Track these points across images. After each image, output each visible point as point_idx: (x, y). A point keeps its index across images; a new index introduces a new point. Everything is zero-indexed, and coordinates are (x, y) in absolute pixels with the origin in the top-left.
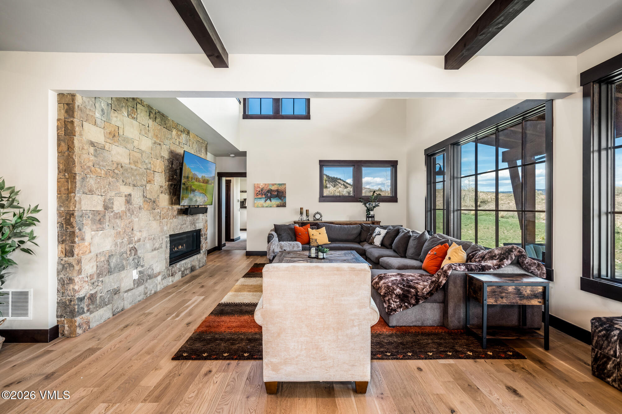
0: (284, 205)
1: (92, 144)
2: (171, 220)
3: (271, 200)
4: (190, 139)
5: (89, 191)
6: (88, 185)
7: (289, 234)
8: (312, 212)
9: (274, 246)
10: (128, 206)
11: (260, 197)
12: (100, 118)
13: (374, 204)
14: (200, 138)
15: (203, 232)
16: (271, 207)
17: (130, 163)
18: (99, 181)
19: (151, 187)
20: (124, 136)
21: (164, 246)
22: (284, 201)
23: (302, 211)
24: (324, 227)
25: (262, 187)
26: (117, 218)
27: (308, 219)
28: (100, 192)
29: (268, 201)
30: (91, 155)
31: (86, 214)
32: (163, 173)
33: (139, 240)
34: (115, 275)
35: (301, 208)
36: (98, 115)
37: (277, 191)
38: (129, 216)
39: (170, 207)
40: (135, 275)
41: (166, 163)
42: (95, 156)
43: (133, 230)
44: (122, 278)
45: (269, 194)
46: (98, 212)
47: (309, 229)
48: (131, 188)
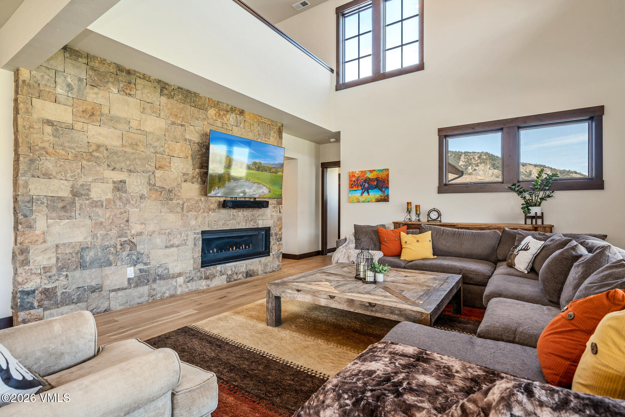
0: (385, 199)
1: (50, 123)
2: (206, 214)
3: (368, 193)
4: (245, 121)
5: (44, 175)
6: (42, 168)
7: (372, 239)
8: (424, 209)
9: (339, 255)
10: (119, 194)
11: (355, 189)
12: (66, 94)
13: (541, 194)
14: (266, 120)
15: (272, 231)
16: (369, 202)
17: (123, 146)
18: (62, 163)
19: (165, 174)
20: (111, 115)
21: (190, 243)
22: (386, 194)
23: (410, 207)
24: (430, 232)
25: (358, 176)
26: (96, 206)
27: (418, 218)
28: (64, 177)
29: (365, 194)
30: (47, 134)
31: (38, 200)
32: (190, 158)
33: (141, 234)
34: (93, 270)
35: (408, 203)
36: (60, 90)
37: (377, 179)
38: (120, 205)
39: (203, 199)
40: (131, 272)
41: (196, 147)
42: (54, 136)
43: (127, 221)
44: (107, 275)
45: (366, 185)
46: (61, 199)
47: (403, 234)
48: (126, 174)
